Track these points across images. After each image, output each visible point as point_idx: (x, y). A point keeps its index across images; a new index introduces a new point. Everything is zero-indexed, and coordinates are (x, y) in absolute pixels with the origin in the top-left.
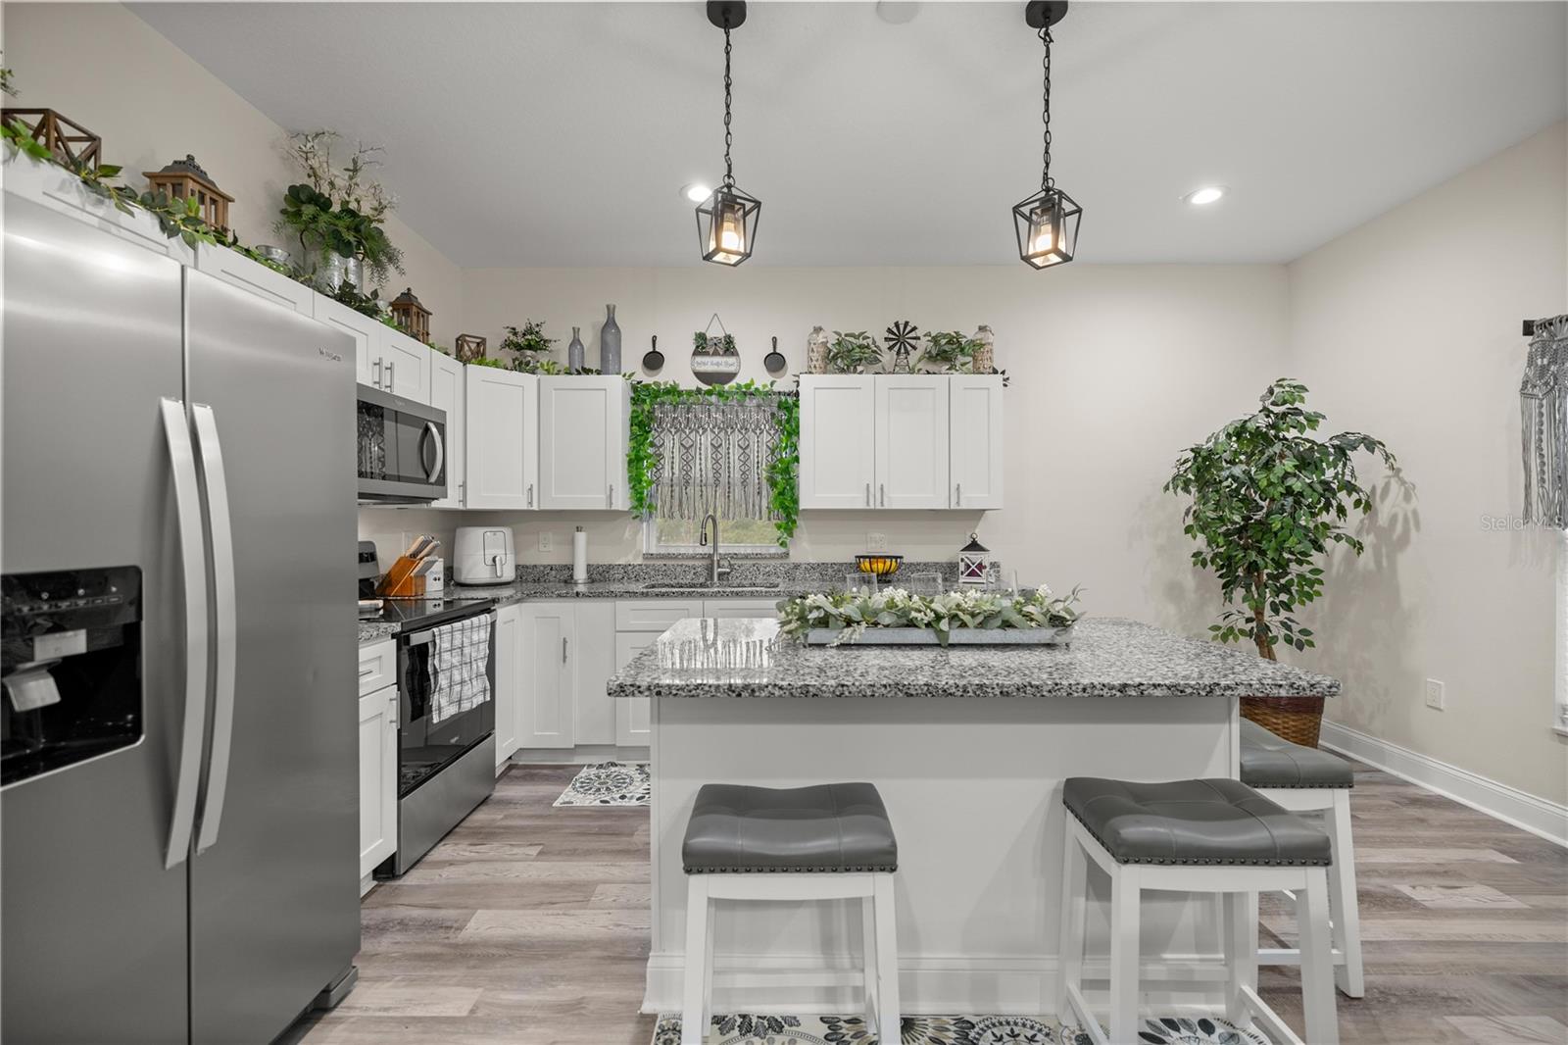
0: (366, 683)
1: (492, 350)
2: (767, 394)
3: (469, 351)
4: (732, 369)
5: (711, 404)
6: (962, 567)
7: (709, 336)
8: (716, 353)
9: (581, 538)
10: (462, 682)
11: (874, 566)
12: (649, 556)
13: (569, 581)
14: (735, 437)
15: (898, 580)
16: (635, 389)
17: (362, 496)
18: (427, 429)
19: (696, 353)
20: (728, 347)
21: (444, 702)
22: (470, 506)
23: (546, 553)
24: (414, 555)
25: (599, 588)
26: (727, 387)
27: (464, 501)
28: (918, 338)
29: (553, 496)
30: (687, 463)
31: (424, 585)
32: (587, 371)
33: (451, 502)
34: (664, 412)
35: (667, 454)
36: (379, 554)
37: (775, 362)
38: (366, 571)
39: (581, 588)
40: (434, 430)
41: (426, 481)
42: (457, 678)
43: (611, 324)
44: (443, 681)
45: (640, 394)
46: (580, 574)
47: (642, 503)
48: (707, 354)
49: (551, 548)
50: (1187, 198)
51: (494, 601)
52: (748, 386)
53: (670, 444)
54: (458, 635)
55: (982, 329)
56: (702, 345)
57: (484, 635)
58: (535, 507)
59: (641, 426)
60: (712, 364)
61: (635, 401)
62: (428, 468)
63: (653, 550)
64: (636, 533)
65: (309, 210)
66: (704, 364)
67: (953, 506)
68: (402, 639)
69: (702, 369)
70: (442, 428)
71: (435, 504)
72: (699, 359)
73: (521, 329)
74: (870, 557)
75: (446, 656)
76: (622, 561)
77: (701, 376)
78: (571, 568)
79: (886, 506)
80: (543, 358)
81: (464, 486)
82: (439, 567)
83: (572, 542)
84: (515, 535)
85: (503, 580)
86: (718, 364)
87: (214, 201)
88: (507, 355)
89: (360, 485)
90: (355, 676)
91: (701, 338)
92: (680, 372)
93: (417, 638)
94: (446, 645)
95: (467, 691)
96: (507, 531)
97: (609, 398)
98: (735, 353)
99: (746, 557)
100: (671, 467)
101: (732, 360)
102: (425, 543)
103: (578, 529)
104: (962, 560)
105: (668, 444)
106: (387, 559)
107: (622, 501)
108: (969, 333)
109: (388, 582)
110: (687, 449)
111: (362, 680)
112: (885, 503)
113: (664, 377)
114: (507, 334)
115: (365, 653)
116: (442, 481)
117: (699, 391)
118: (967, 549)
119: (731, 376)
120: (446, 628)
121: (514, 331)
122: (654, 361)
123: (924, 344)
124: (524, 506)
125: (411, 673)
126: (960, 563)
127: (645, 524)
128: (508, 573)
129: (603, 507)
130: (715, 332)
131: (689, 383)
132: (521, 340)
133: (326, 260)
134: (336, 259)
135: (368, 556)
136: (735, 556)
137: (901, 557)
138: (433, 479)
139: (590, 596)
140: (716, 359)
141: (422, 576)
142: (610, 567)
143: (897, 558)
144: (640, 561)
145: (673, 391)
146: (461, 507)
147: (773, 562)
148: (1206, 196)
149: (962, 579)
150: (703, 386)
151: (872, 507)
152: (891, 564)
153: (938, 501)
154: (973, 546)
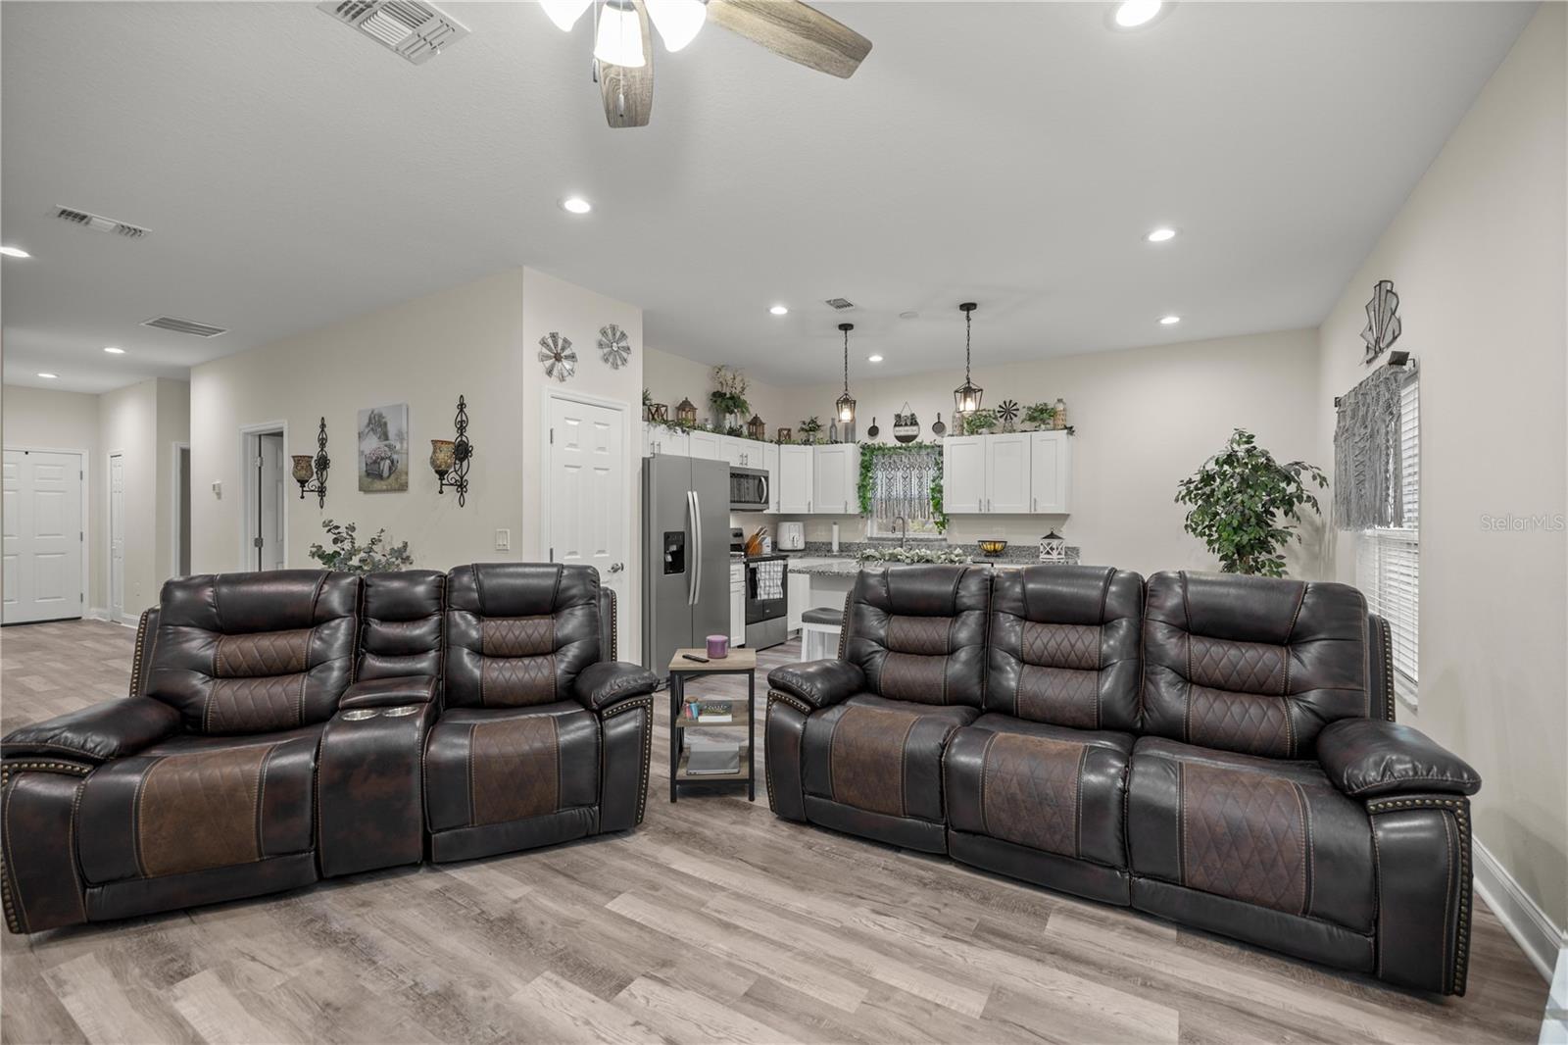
0: (733, 579)
1: (795, 435)
2: (933, 447)
3: (784, 438)
4: (915, 433)
5: (902, 454)
6: (1041, 549)
7: (903, 415)
8: (906, 425)
9: (836, 528)
10: (770, 586)
11: (988, 547)
12: (871, 539)
13: (830, 551)
14: (915, 473)
16: (863, 447)
17: (732, 510)
18: (760, 480)
19: (895, 425)
20: (914, 422)
21: (762, 592)
22: (781, 512)
23: (819, 536)
24: (757, 534)
25: (844, 554)
26: (910, 444)
27: (779, 510)
28: (1018, 410)
29: (821, 506)
30: (890, 487)
31: (761, 548)
32: (837, 442)
33: (772, 509)
34: (878, 460)
35: (879, 482)
36: (745, 534)
37: (938, 428)
38: (736, 541)
40: (763, 479)
41: (760, 503)
42: (768, 584)
44: (762, 584)
45: (866, 450)
46: (835, 547)
47: (866, 510)
48: (901, 425)
49: (823, 533)
50: (1158, 321)
51: (787, 556)
52: (921, 443)
53: (880, 476)
54: (768, 567)
55: (1060, 401)
56: (899, 421)
57: (780, 569)
58: (812, 512)
59: (866, 468)
60: (904, 431)
61: (863, 454)
62: (761, 496)
63: (875, 536)
64: (866, 525)
65: (719, 400)
66: (900, 431)
67: (1033, 512)
68: (747, 566)
69: (898, 434)
70: (767, 479)
71: (765, 512)
72: (897, 428)
73: (808, 421)
74: (986, 542)
75: (763, 574)
76: (858, 542)
77: (899, 438)
78: (831, 544)
79: (991, 512)
80: (819, 435)
81: (779, 503)
82: (768, 540)
83: (831, 530)
84: (804, 526)
85: (798, 548)
86: (907, 431)
87: (693, 413)
88: (803, 436)
89: (731, 506)
90: (729, 575)
91: (898, 416)
92: (887, 437)
93: (752, 565)
94: (763, 570)
95: (772, 590)
96: (801, 524)
97: (847, 456)
98: (916, 424)
99: (922, 541)
100: (880, 492)
101: (915, 428)
102: (762, 529)
103: (835, 524)
104: (1042, 544)
105: (880, 477)
106: (748, 535)
107: (854, 508)
108: (1051, 403)
109: (748, 546)
110: (890, 479)
111: (732, 577)
112: (991, 508)
113: (877, 441)
114: (800, 426)
115: (733, 567)
116: (767, 502)
117: (895, 448)
118: (1046, 537)
119: (915, 437)
120: (763, 563)
121: (804, 423)
122: (873, 431)
123: (1022, 414)
124: (807, 512)
125: (751, 579)
127: (869, 521)
128: (801, 545)
129: (843, 512)
130: (906, 413)
131: (893, 442)
132: (807, 428)
133: (725, 416)
134: (728, 415)
135: (739, 534)
136: (915, 539)
137: (1006, 542)
138: (763, 501)
139: (840, 556)
140: (906, 428)
141: (760, 544)
142: (851, 544)
143: (1003, 542)
144: (866, 541)
145: (883, 447)
146: (777, 512)
147: (935, 543)
148: (1170, 320)
149: (1042, 556)
150: (899, 444)
151: (983, 512)
152: (998, 546)
153: (1023, 508)
154: (1052, 536)
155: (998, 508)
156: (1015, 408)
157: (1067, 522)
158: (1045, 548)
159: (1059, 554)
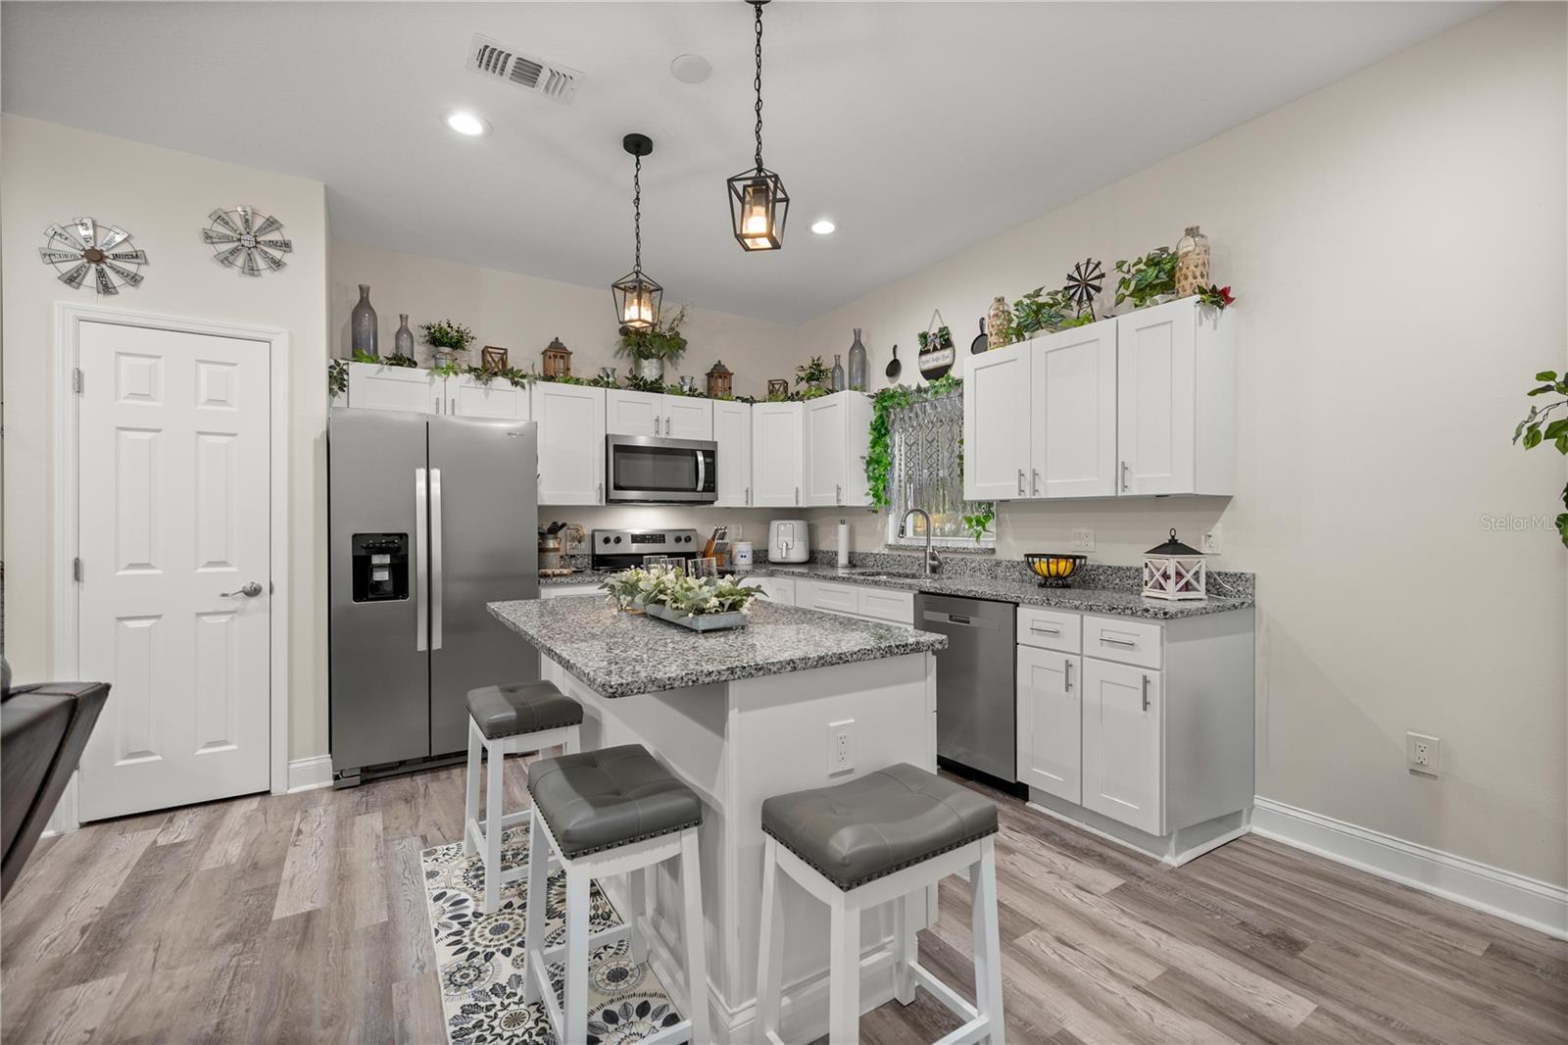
1: (792, 389)
3: (775, 393)
4: (947, 361)
5: (927, 400)
6: (1146, 576)
7: (930, 333)
8: (935, 349)
9: (842, 530)
11: (1053, 568)
12: (891, 546)
13: (834, 565)
15: (1104, 587)
16: (878, 397)
18: (696, 457)
19: (922, 353)
20: (945, 342)
26: (941, 381)
29: (813, 495)
30: (910, 459)
34: (897, 414)
35: (897, 452)
37: (979, 343)
39: (841, 572)
40: (701, 455)
43: (858, 344)
45: (883, 398)
46: (844, 560)
47: (881, 493)
48: (929, 351)
49: (826, 538)
52: (955, 377)
55: (1192, 232)
56: (925, 344)
59: (881, 430)
60: (934, 360)
61: (877, 408)
63: (893, 542)
66: (928, 361)
69: (926, 367)
70: (710, 454)
72: (924, 358)
73: (808, 364)
74: (1048, 556)
76: (873, 550)
77: (928, 374)
78: (837, 555)
80: (825, 385)
83: (836, 533)
84: (807, 527)
86: (937, 359)
87: (562, 357)
88: (803, 387)
91: (924, 336)
92: (911, 375)
96: (801, 523)
97: (840, 411)
98: (949, 345)
99: (956, 551)
100: (899, 468)
101: (948, 352)
103: (843, 522)
104: (1146, 564)
105: (898, 442)
107: (852, 496)
110: (911, 446)
112: (1039, 486)
113: (901, 382)
114: (800, 370)
117: (919, 391)
118: (1161, 549)
119: (947, 368)
121: (804, 367)
122: (894, 369)
126: (1144, 569)
127: (886, 519)
129: (848, 503)
130: (934, 328)
131: (917, 383)
132: (808, 375)
136: (946, 550)
137: (1085, 557)
139: (848, 580)
140: (936, 355)
142: (865, 555)
143: (1075, 558)
144: (886, 551)
145: (905, 393)
146: (750, 506)
147: (977, 558)
149: (1147, 591)
150: (925, 384)
151: (1028, 496)
152: (1063, 567)
153: (1103, 487)
154: (1173, 547)
155: (1054, 487)
156: (1097, 273)
157: (1227, 514)
158: (1152, 576)
159: (1187, 587)
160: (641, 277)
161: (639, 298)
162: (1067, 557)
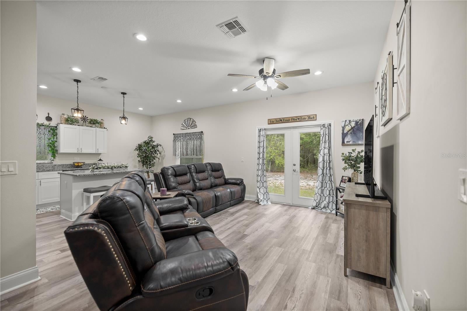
2: (48, 126)
11: (79, 164)
37: (49, 119)
52: (41, 123)
55: (102, 120)
67: (97, 153)
74: (76, 163)
79: (82, 152)
108: (99, 120)
118: (99, 160)
123: (89, 121)
137: (85, 162)
148: (141, 109)
151: (79, 152)
153: (93, 152)
155: (84, 151)
160: (79, 108)
161: (78, 112)
162: (82, 162)
